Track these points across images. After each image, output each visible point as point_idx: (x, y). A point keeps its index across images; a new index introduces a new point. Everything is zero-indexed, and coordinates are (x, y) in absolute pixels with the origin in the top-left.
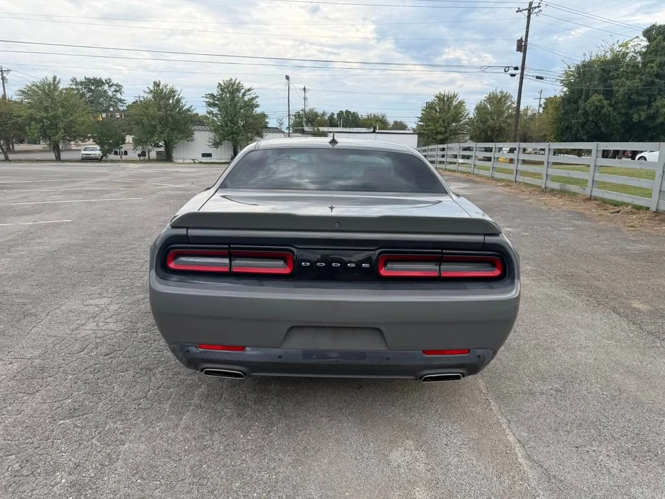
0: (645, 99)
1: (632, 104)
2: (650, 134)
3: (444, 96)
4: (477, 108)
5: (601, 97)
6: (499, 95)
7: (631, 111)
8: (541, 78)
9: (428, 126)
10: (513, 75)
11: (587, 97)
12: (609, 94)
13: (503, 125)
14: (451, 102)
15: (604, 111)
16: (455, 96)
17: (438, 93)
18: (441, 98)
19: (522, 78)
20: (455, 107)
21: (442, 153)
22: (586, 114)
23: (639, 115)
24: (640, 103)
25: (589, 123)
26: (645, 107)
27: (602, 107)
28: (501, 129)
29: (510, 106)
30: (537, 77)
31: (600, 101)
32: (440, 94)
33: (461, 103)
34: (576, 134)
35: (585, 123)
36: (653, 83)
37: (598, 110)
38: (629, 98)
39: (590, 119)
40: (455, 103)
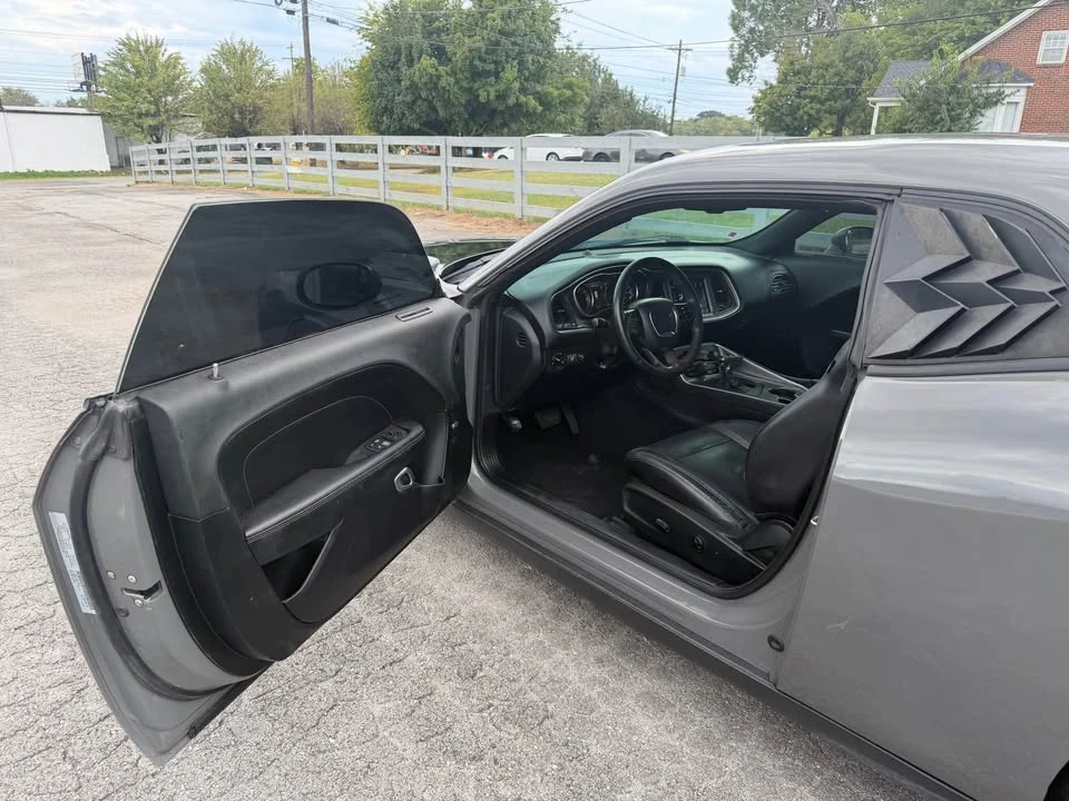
0: (492, 67)
1: (476, 75)
2: (498, 121)
3: (137, 42)
4: (204, 70)
5: (434, 61)
6: (239, 48)
7: (476, 85)
8: (334, 22)
9: (122, 100)
10: (291, 12)
11: (411, 63)
12: (440, 53)
13: (259, 102)
14: (156, 57)
15: (443, 83)
16: (159, 44)
17: (123, 36)
18: (131, 46)
19: (306, 19)
20: (167, 66)
21: (159, 157)
22: (413, 87)
23: (487, 93)
24: (487, 74)
25: (419, 102)
26: (493, 79)
27: (439, 77)
28: (256, 110)
29: (260, 69)
30: (328, 20)
31: (433, 66)
32: (129, 38)
33: (174, 61)
34: (400, 120)
35: (414, 102)
36: (497, 43)
37: (433, 83)
38: (471, 62)
39: (424, 95)
40: (162, 59)
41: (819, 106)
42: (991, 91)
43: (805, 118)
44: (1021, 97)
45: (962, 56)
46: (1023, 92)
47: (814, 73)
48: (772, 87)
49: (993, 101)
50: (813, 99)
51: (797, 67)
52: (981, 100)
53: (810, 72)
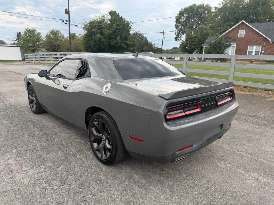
0: (114, 37)
1: (110, 39)
2: (116, 49)
3: (30, 30)
4: (46, 36)
5: (100, 35)
6: (55, 31)
7: (110, 41)
8: (77, 26)
9: (25, 43)
10: (66, 24)
11: (95, 35)
12: (102, 34)
13: (60, 44)
14: (34, 33)
15: (102, 40)
16: (35, 30)
17: (27, 28)
18: (28, 31)
19: (69, 25)
20: (37, 35)
21: (35, 57)
22: (95, 41)
23: (113, 43)
24: (113, 38)
25: (97, 45)
26: (114, 40)
27: (101, 39)
28: (59, 46)
29: (60, 36)
30: (75, 25)
31: (100, 36)
32: (28, 28)
33: (39, 34)
34: (92, 49)
35: (95, 45)
36: (115, 31)
37: (100, 40)
38: (109, 36)
39: (98, 43)
40: (36, 34)
41: (195, 46)
42: (228, 43)
43: (192, 49)
44: (235, 45)
45: (221, 36)
46: (235, 44)
47: (194, 39)
48: (184, 42)
49: (229, 46)
50: (193, 45)
51: (190, 37)
52: (226, 45)
53: (193, 39)
